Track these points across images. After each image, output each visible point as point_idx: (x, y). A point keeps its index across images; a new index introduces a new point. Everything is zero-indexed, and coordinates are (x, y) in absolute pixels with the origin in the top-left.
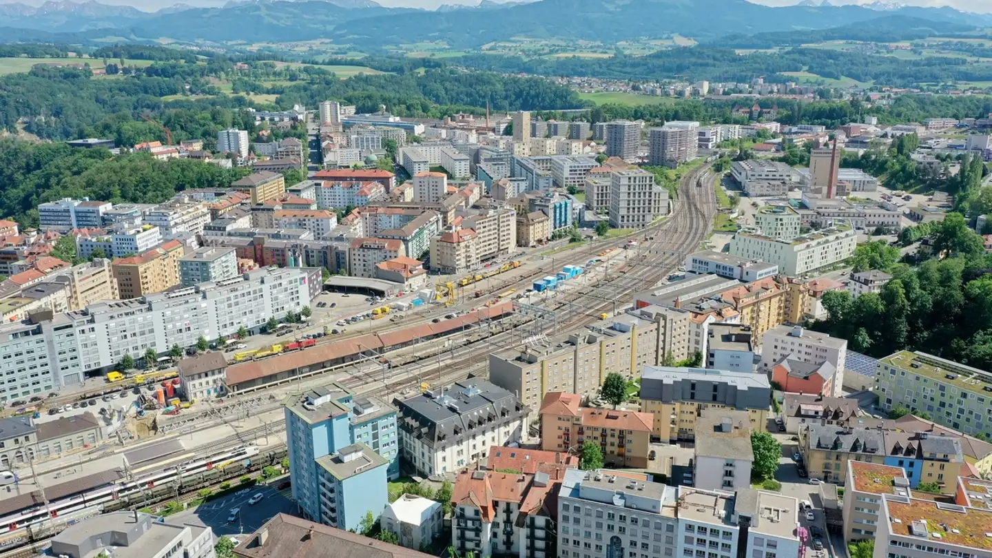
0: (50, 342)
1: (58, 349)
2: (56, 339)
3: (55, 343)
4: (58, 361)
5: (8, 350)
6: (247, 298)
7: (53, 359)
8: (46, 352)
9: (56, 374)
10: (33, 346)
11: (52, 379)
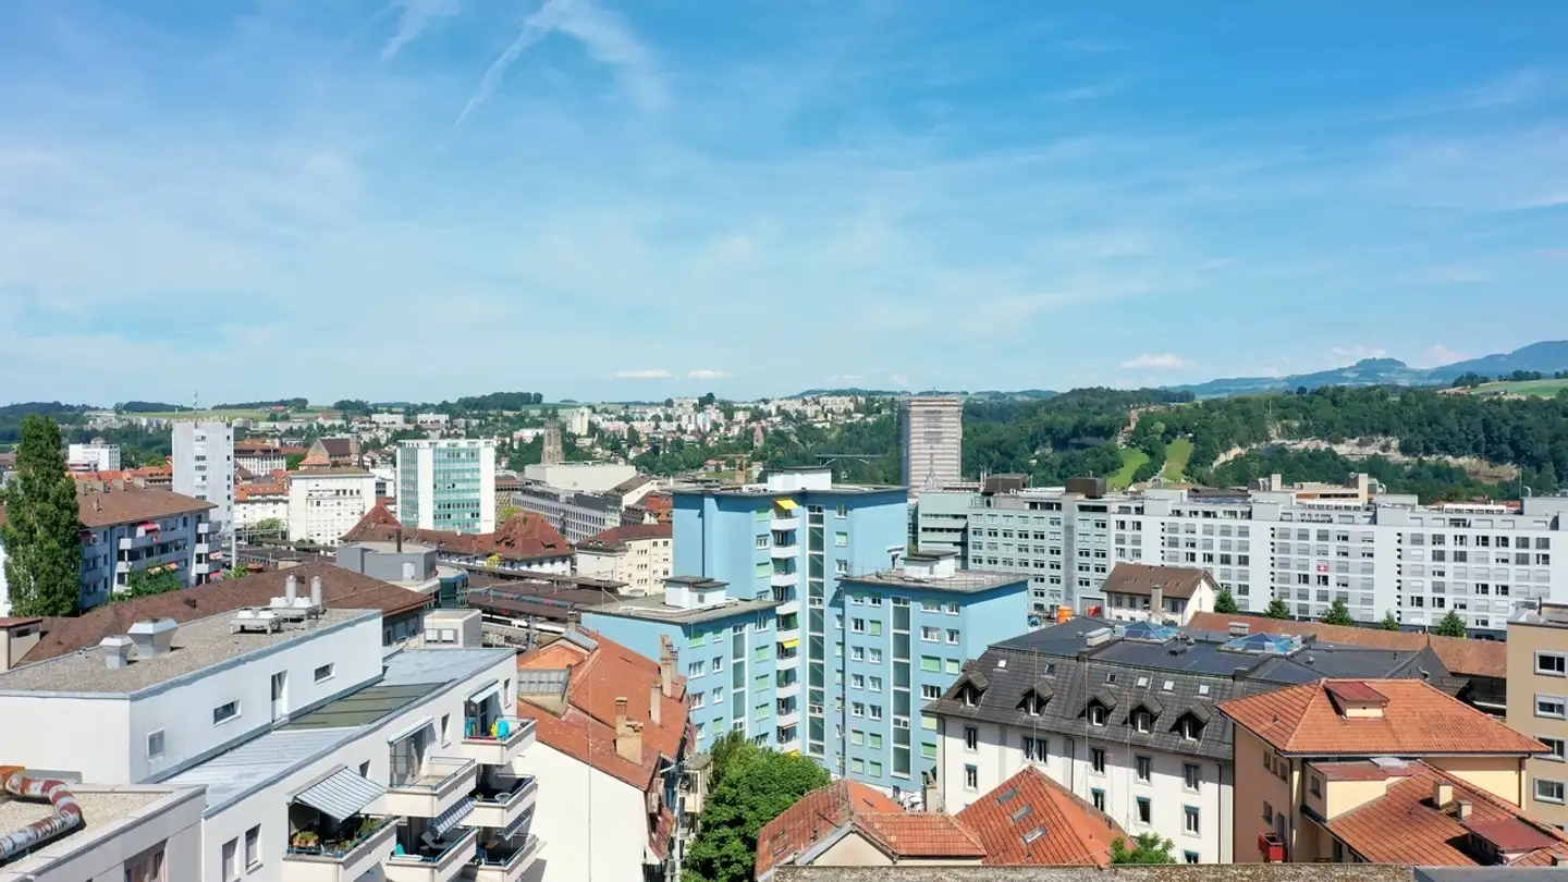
0: (1069, 529)
1: (1078, 545)
2: (1079, 527)
3: (1076, 532)
4: (1076, 566)
5: (1010, 524)
6: (1493, 551)
7: (1069, 560)
8: (1061, 545)
9: (1069, 588)
10: (1045, 527)
11: (1062, 594)
